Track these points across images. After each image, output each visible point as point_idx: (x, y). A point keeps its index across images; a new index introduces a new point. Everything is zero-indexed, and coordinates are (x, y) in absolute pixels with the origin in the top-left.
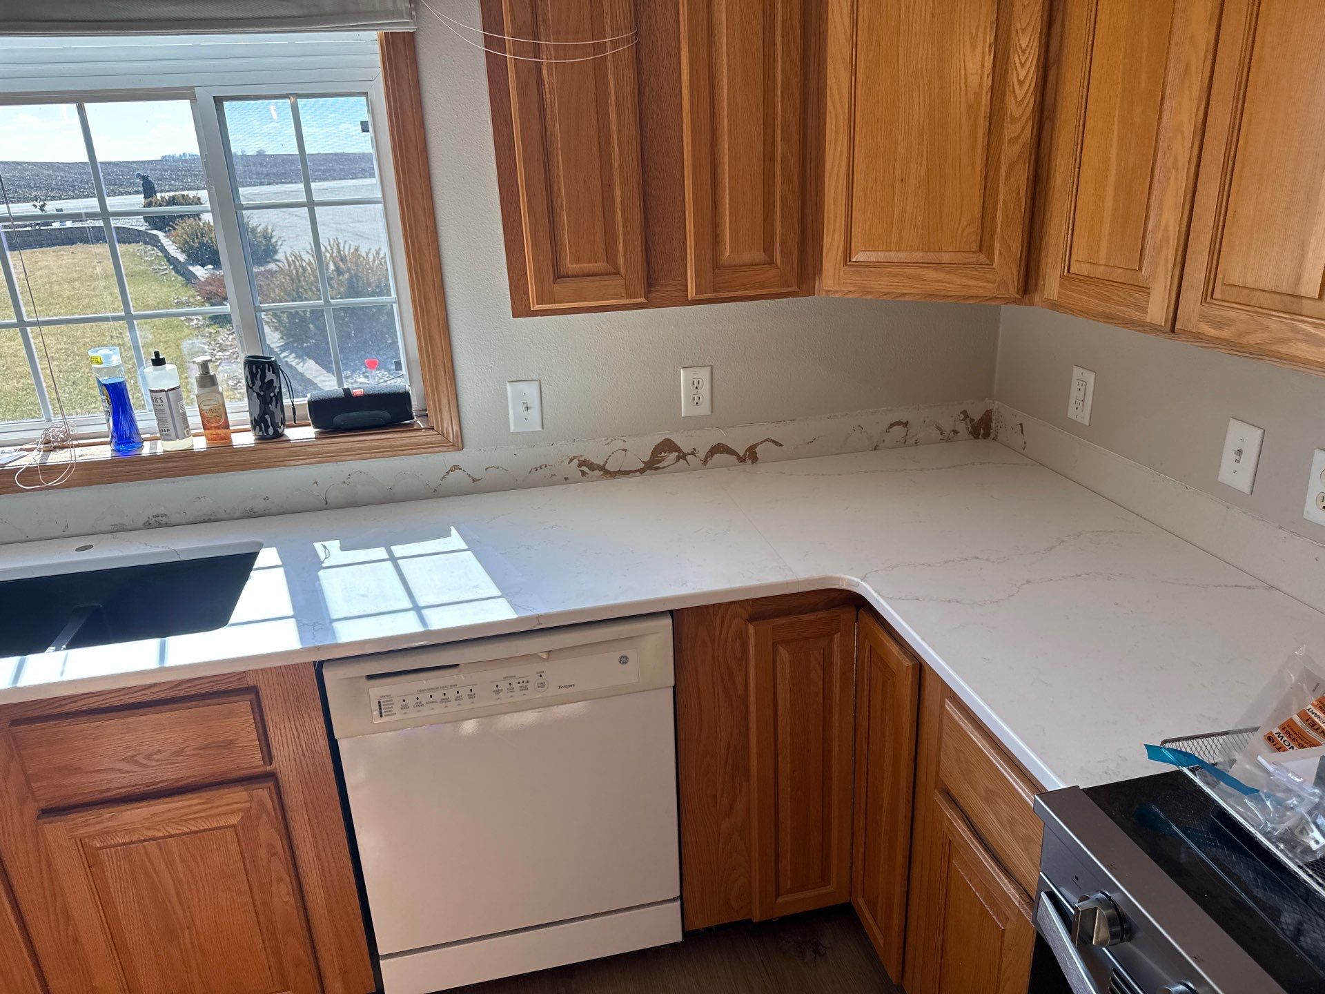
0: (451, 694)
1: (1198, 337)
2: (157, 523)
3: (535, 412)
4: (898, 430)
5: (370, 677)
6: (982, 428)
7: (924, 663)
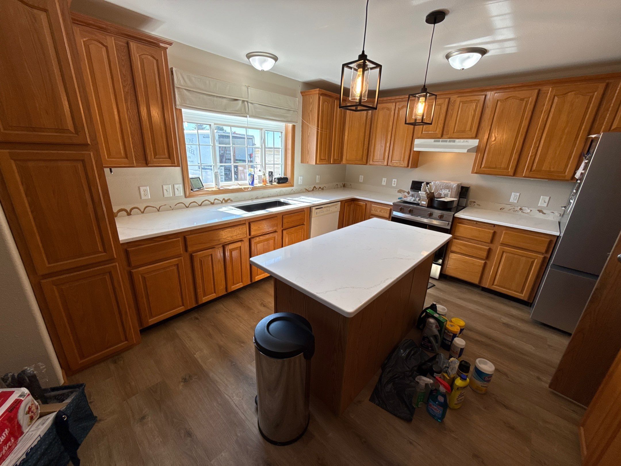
0: (322, 212)
1: (390, 166)
2: (257, 198)
3: (302, 181)
4: (337, 186)
5: (316, 209)
6: (344, 186)
7: (367, 202)
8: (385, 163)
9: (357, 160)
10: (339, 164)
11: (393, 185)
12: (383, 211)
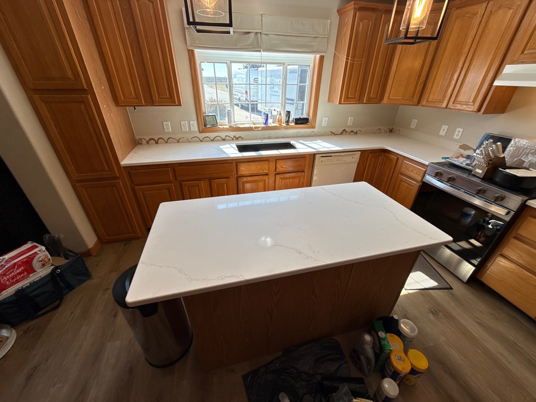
1: (451, 109)
2: (270, 138)
3: (327, 122)
4: (379, 130)
5: (321, 157)
6: (391, 131)
7: (399, 157)
8: (444, 105)
9: (404, 99)
10: (378, 103)
11: (455, 137)
12: (415, 172)
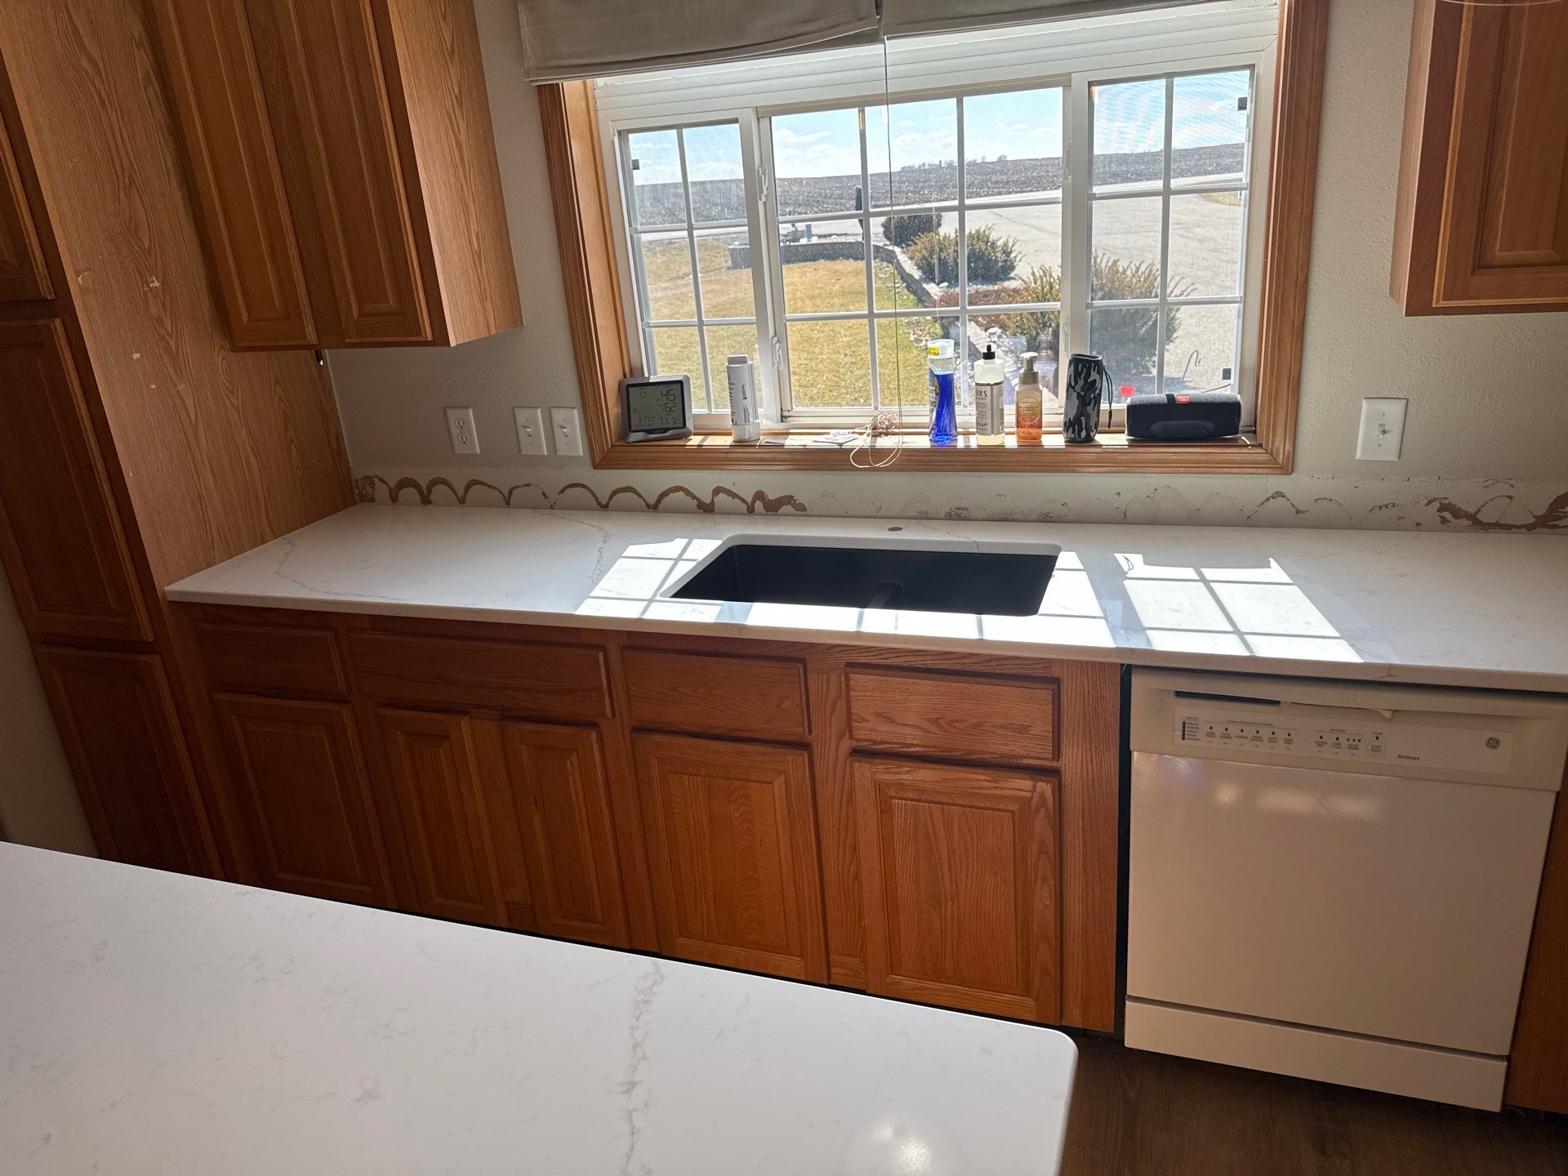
0: (1266, 733)
2: (958, 516)
3: (1393, 438)
